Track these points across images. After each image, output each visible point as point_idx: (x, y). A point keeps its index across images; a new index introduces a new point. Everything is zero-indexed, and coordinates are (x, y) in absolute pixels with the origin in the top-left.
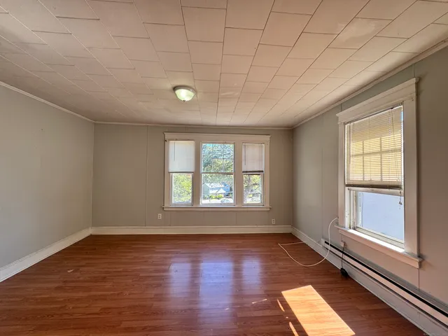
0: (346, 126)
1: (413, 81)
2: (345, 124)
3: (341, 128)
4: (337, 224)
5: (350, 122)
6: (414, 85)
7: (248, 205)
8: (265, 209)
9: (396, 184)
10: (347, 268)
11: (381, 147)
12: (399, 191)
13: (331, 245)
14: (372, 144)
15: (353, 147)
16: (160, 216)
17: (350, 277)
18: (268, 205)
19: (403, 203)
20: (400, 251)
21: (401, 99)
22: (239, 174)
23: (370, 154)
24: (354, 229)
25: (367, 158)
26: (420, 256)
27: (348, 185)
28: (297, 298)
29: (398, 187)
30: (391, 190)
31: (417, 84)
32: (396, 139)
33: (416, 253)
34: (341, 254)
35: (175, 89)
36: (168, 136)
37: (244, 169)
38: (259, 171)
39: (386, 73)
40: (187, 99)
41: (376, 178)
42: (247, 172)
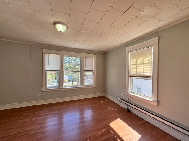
0: (130, 53)
1: (158, 38)
2: (129, 52)
3: (127, 54)
4: (125, 91)
5: (131, 51)
6: (158, 39)
7: (87, 85)
8: (94, 87)
9: (149, 76)
10: (129, 108)
11: (144, 62)
12: (150, 78)
13: (124, 100)
14: (140, 61)
15: (132, 61)
16: (40, 95)
17: (130, 111)
18: (95, 85)
19: (152, 83)
20: (151, 100)
21: (152, 44)
22: (83, 72)
23: (139, 64)
24: (131, 93)
25: (138, 66)
26: (158, 101)
27: (130, 76)
28: (116, 126)
29: (150, 77)
30: (147, 78)
31: (159, 39)
32: (150, 59)
33: (156, 101)
34: (127, 103)
35: (55, 23)
36: (44, 51)
37: (85, 69)
38: (92, 70)
39: (147, 34)
40: (63, 31)
41: (141, 74)
42: (86, 71)
